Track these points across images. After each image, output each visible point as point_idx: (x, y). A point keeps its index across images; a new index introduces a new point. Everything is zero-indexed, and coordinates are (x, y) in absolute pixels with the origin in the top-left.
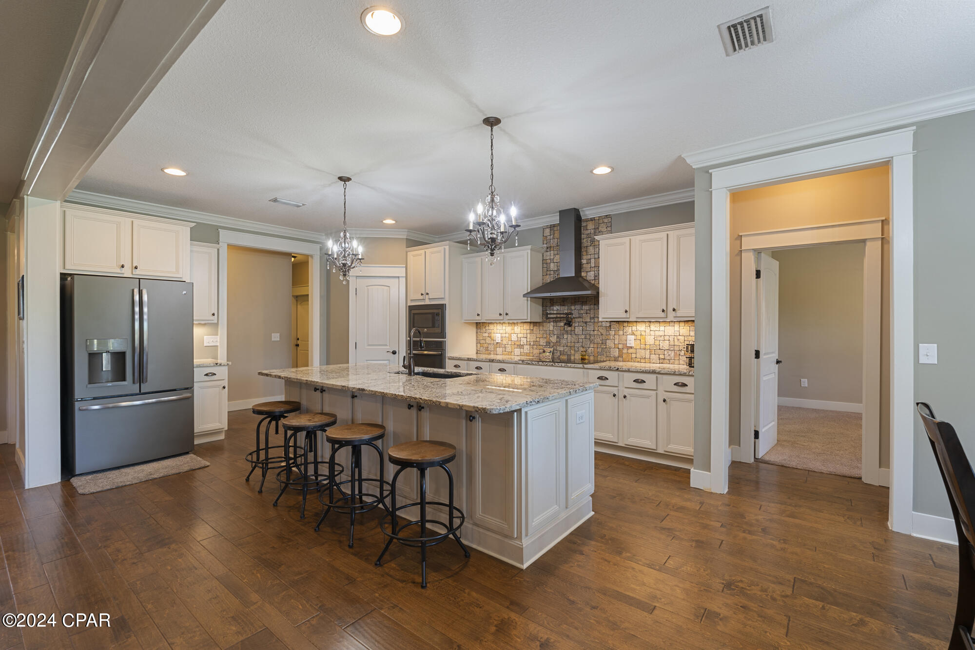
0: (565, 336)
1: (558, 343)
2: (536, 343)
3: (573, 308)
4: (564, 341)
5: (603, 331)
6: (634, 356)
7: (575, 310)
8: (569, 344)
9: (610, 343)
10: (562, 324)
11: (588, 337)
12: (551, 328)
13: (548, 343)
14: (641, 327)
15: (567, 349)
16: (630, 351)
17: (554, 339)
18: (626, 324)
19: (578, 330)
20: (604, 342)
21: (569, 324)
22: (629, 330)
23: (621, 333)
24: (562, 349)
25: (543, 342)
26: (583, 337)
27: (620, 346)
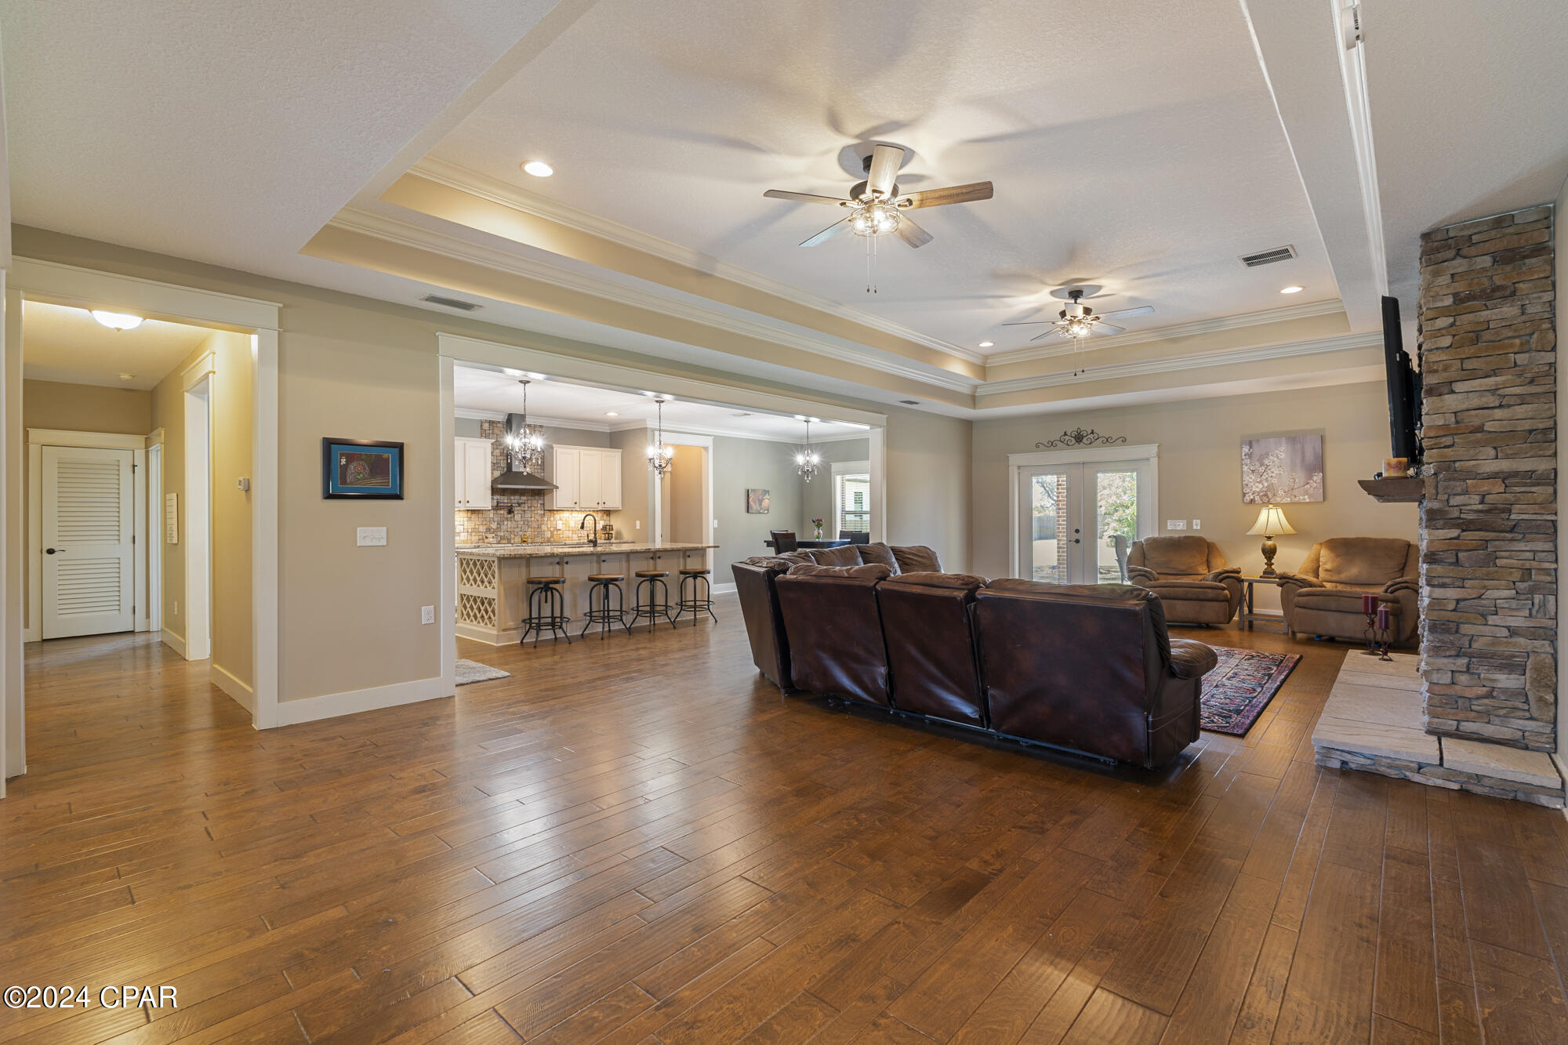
0: (506, 523)
1: (499, 529)
2: (475, 530)
3: (512, 498)
4: (504, 528)
5: (539, 518)
6: (561, 536)
7: (515, 499)
8: (509, 530)
9: (544, 527)
10: (502, 512)
11: (526, 523)
12: (491, 516)
13: (488, 530)
14: (566, 515)
15: (507, 534)
16: (559, 532)
17: (494, 526)
18: (555, 512)
19: (518, 517)
20: (539, 527)
21: (510, 512)
22: (558, 516)
23: (552, 519)
24: (502, 534)
25: (482, 529)
26: (522, 523)
27: (552, 529)
